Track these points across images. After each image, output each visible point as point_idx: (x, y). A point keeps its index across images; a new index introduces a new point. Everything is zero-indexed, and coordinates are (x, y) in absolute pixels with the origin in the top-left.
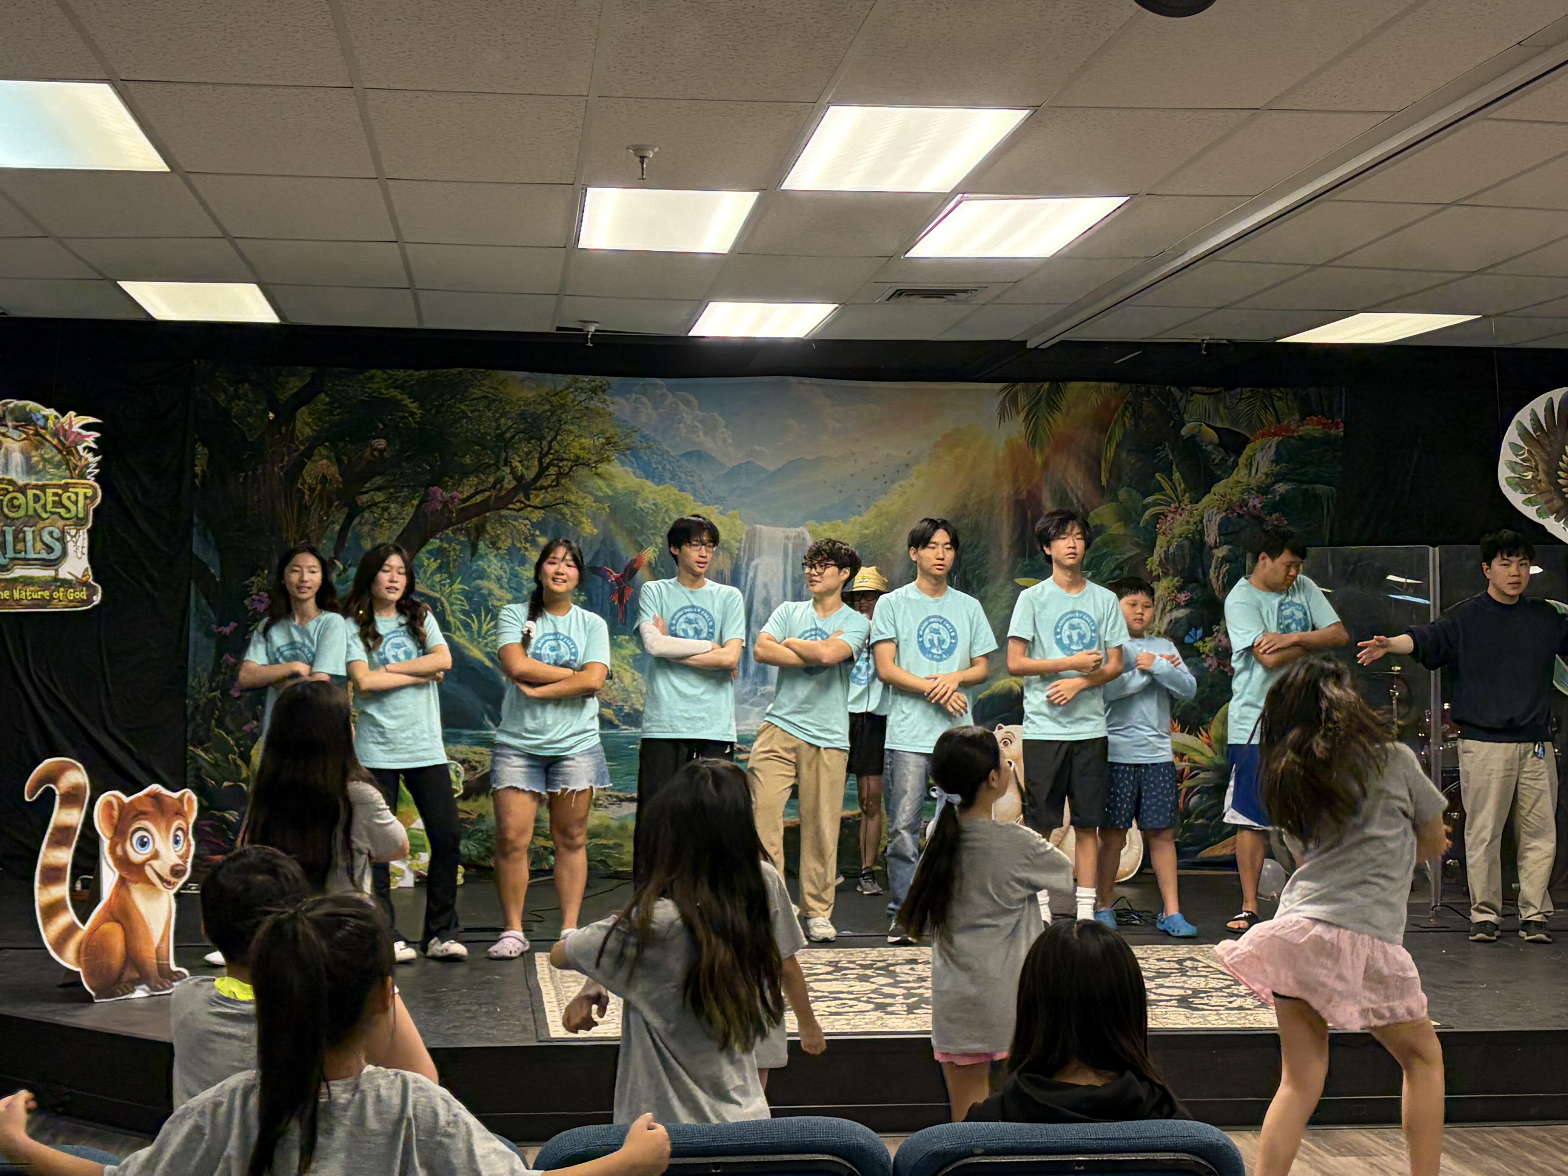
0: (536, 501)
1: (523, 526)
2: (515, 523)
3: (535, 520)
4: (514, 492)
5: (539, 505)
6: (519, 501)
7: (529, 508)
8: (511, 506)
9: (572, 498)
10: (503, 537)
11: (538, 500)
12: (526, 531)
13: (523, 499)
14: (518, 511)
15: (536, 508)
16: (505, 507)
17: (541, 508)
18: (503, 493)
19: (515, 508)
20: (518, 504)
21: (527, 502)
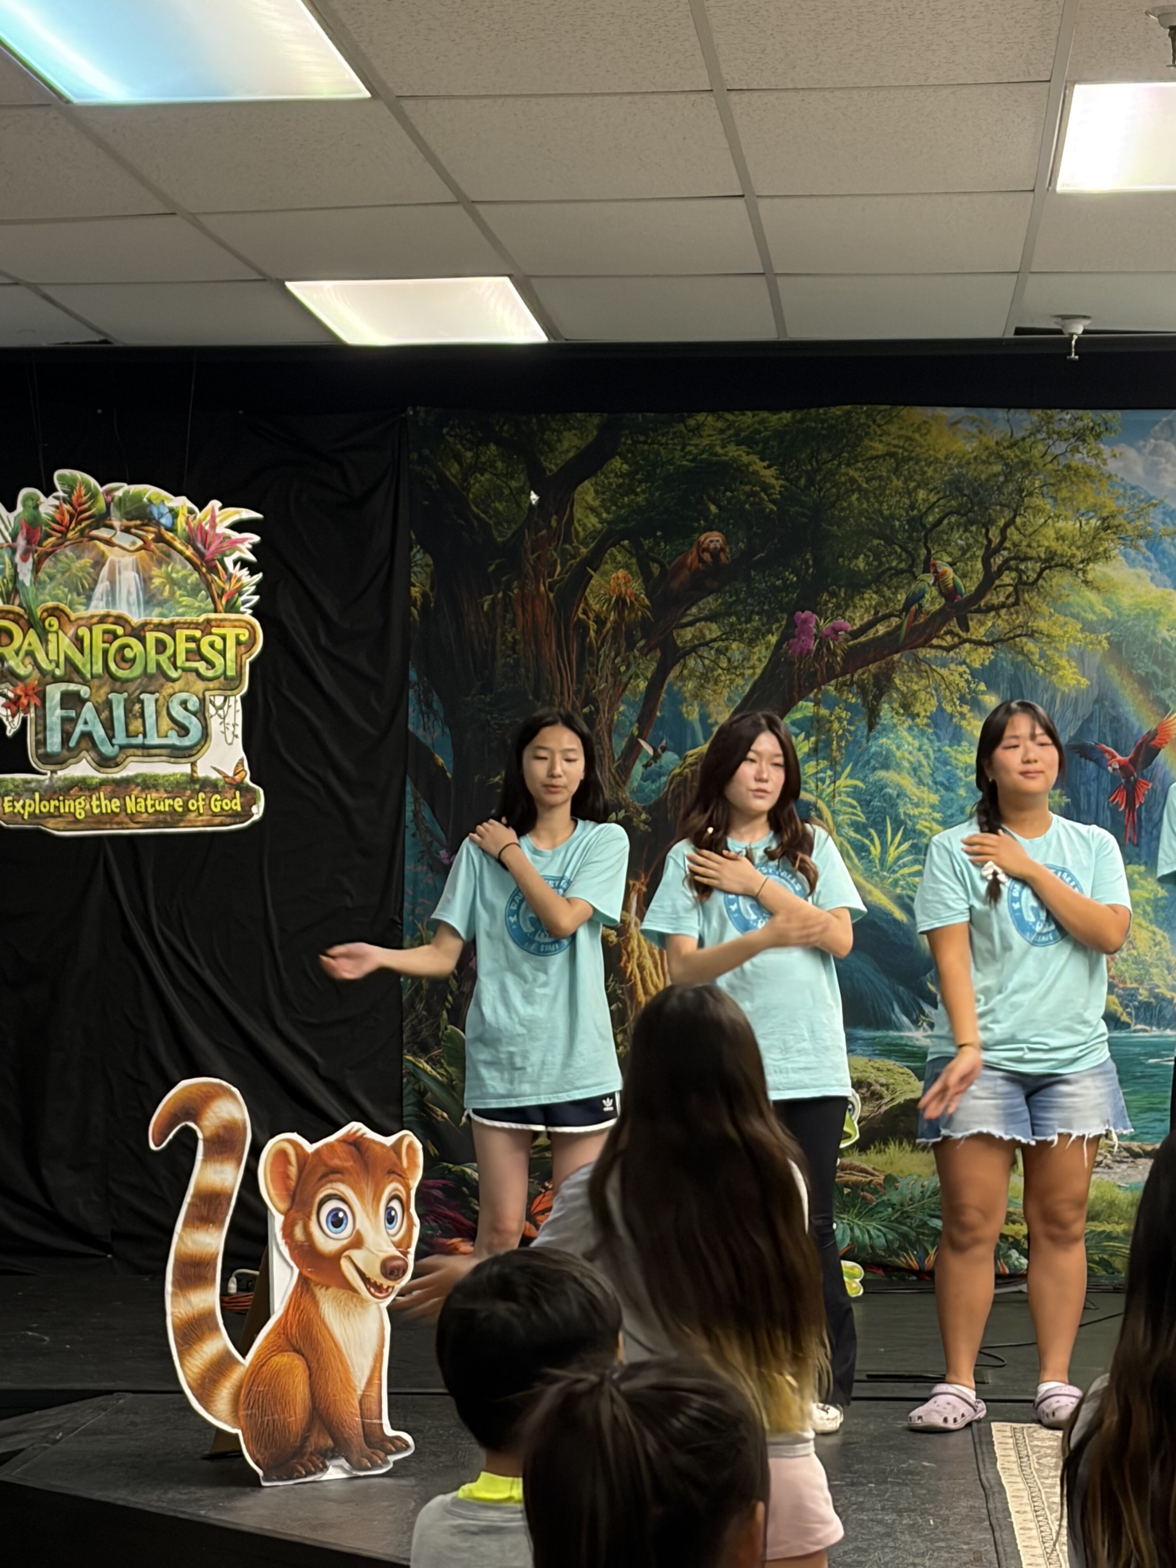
0: (980, 633)
1: (954, 674)
2: (944, 672)
3: (977, 665)
4: (942, 616)
5: (984, 639)
6: (950, 632)
7: (967, 645)
8: (935, 642)
9: (1041, 624)
10: (922, 695)
11: (982, 630)
12: (963, 684)
13: (957, 629)
14: (948, 649)
15: (979, 643)
16: (926, 643)
17: (988, 644)
18: (922, 620)
19: (944, 644)
20: (948, 638)
21: (963, 635)
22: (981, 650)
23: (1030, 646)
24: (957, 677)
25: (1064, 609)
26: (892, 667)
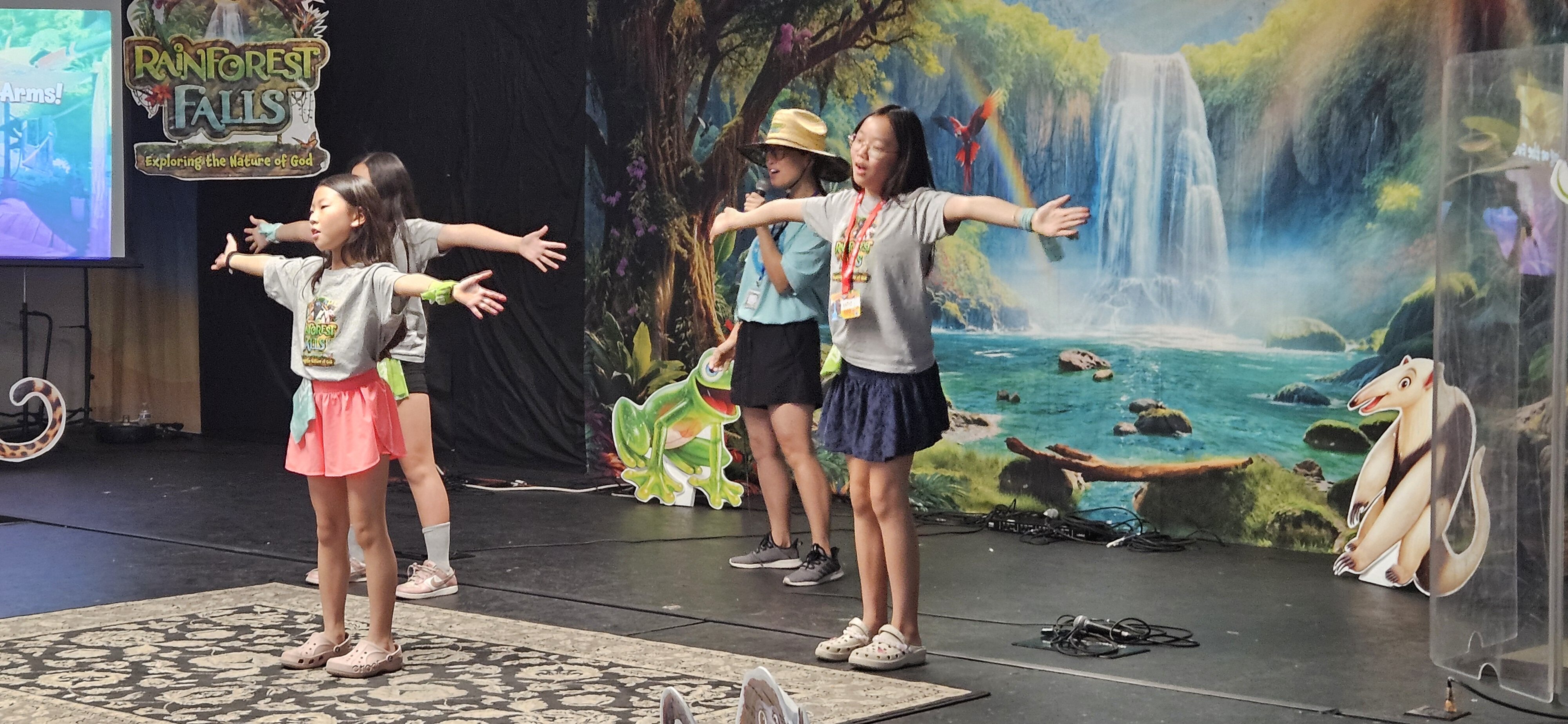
0: (882, 35)
1: (868, 67)
2: (862, 65)
3: (880, 60)
4: (861, 24)
5: (885, 40)
6: (866, 36)
7: (875, 45)
8: (858, 43)
9: (918, 28)
10: (850, 83)
11: (884, 34)
12: (872, 74)
13: (870, 34)
14: (864, 48)
15: (882, 43)
16: (852, 45)
17: (887, 44)
18: (851, 26)
19: (863, 45)
20: (865, 40)
21: (873, 37)
22: (883, 48)
23: (911, 44)
24: (869, 68)
25: (932, 16)
26: (833, 63)
